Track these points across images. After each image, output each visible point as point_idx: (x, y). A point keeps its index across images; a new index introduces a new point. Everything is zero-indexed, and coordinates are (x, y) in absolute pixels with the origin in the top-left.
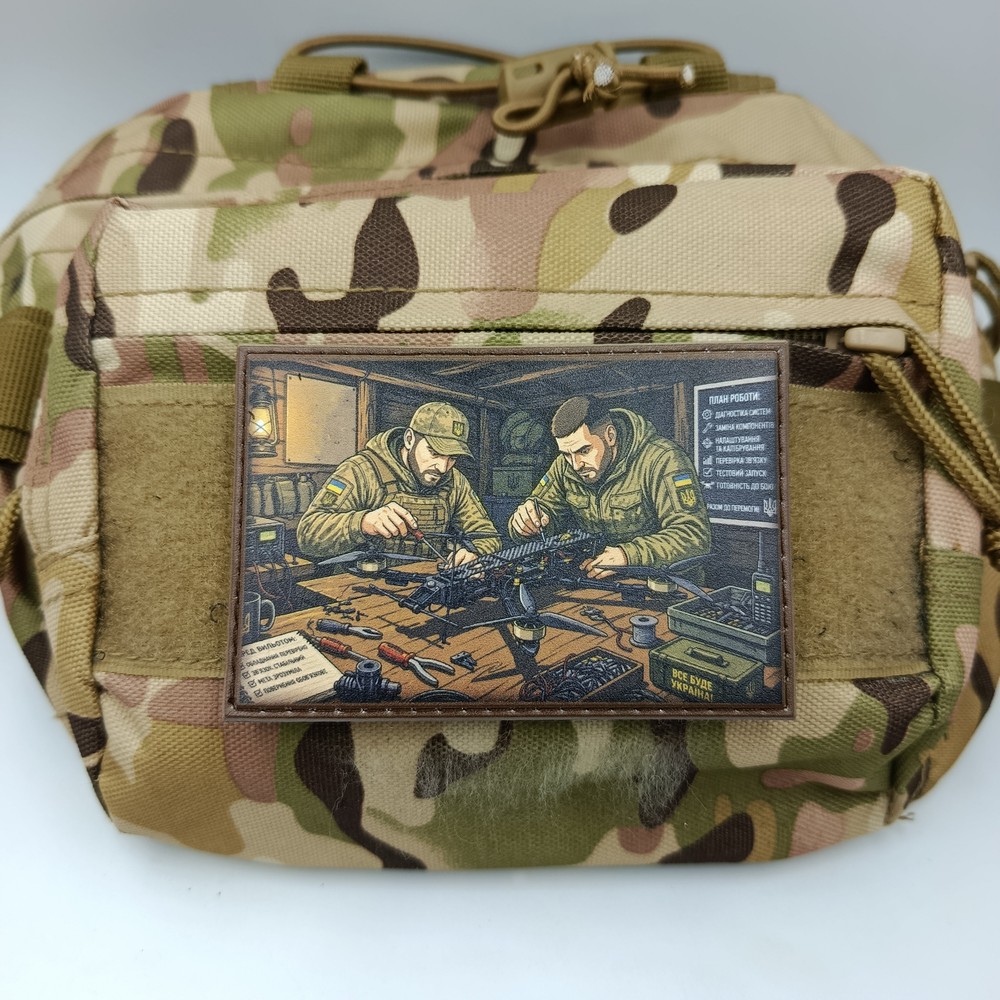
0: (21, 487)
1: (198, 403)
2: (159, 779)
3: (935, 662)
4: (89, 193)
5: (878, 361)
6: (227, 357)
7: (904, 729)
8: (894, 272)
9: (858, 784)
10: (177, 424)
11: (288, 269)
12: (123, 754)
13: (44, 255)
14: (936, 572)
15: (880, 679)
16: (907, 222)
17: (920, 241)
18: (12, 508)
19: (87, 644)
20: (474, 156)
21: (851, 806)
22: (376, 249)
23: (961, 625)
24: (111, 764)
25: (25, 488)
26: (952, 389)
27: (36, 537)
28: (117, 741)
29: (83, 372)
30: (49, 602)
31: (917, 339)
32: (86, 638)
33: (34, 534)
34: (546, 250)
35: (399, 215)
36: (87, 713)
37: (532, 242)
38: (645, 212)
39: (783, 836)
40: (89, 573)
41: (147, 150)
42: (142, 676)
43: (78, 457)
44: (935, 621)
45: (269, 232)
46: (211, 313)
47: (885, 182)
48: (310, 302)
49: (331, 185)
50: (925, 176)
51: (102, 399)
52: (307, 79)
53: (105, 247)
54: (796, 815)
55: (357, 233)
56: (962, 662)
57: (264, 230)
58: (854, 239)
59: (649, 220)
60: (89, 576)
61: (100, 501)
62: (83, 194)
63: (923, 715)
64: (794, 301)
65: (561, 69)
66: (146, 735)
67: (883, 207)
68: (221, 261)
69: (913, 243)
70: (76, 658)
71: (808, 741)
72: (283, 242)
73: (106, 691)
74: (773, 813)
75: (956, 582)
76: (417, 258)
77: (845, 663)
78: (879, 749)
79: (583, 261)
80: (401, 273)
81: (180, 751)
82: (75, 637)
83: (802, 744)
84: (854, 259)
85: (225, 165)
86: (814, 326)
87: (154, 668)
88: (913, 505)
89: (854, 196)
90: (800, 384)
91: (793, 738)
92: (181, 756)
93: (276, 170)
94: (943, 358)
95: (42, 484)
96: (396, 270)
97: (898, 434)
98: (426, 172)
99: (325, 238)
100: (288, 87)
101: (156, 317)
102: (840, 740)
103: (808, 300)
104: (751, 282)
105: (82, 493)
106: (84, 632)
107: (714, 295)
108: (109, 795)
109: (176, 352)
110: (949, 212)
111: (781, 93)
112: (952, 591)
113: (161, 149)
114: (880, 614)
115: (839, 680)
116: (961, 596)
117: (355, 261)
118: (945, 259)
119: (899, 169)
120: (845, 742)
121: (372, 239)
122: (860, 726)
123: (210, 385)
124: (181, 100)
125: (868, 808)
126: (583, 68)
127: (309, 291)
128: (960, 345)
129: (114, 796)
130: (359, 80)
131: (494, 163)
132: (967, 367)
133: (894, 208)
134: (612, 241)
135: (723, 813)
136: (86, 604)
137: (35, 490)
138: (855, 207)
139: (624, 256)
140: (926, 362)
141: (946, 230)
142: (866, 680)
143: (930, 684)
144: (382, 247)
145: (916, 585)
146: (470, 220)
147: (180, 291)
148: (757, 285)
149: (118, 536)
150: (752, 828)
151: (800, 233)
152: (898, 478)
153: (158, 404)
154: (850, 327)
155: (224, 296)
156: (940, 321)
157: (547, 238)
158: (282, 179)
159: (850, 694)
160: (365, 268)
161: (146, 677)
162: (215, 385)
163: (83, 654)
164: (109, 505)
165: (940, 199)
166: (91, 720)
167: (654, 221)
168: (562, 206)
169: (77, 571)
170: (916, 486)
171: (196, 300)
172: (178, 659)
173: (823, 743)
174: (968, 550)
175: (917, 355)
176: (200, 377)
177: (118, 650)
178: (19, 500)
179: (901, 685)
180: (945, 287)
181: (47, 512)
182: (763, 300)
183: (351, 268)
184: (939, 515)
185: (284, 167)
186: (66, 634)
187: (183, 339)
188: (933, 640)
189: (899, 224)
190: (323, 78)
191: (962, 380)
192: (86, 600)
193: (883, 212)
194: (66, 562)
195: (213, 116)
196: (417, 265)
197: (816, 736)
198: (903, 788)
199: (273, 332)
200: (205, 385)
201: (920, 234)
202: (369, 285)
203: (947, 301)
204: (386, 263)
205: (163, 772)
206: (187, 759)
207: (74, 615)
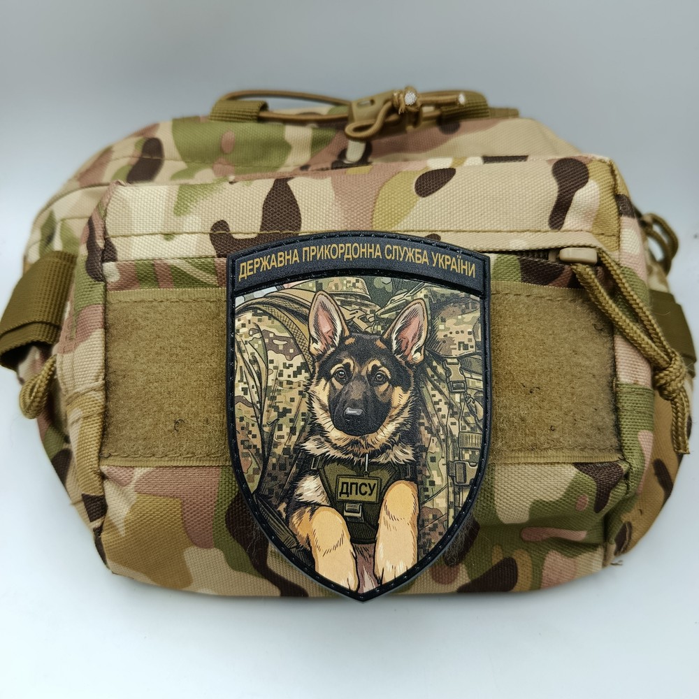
0: (56, 355)
1: (167, 300)
2: (140, 533)
3: (626, 454)
4: (97, 182)
5: (580, 268)
6: (185, 272)
7: (608, 496)
8: (590, 217)
9: (581, 536)
10: (154, 313)
11: (222, 221)
12: (118, 517)
13: (68, 220)
14: (623, 398)
15: (591, 463)
16: (596, 186)
17: (605, 197)
18: (49, 367)
19: (96, 448)
20: (334, 158)
21: (580, 554)
22: (275, 209)
23: (641, 431)
24: (109, 525)
25: (58, 354)
26: (626, 285)
27: (65, 385)
28: (114, 509)
29: (97, 282)
30: (73, 423)
31: (604, 255)
32: (96, 445)
33: (63, 382)
34: (377, 207)
35: (289, 188)
36: (94, 492)
37: (368, 203)
38: (436, 183)
39: (537, 573)
40: (99, 404)
41: (133, 157)
42: (131, 467)
43: (93, 333)
44: (624, 428)
45: (211, 200)
46: (176, 247)
47: (582, 163)
48: (236, 240)
49: (247, 175)
50: (607, 159)
51: (108, 299)
52: (231, 114)
53: (112, 208)
54: (544, 559)
55: (264, 199)
56: (643, 454)
57: (208, 198)
58: (564, 197)
59: (439, 189)
60: (99, 406)
61: (106, 360)
62: (93, 183)
63: (620, 487)
64: (528, 234)
65: (386, 102)
66: (133, 503)
67: (581, 177)
68: (182, 216)
69: (600, 198)
70: (89, 457)
71: (547, 503)
72: (219, 205)
73: (107, 478)
74: (530, 558)
75: (637, 404)
76: (300, 214)
77: (567, 453)
78: (593, 509)
79: (399, 213)
80: (290, 222)
81: (154, 513)
82: (89, 443)
83: (544, 505)
84: (564, 209)
85: (182, 165)
86: (541, 248)
87: (138, 461)
88: (608, 357)
89: (563, 172)
90: (534, 283)
91: (537, 501)
92: (154, 517)
93: (213, 168)
94: (622, 267)
95: (69, 351)
96: (287, 221)
97: (596, 313)
98: (304, 168)
99: (245, 202)
100: (220, 118)
101: (142, 249)
102: (567, 502)
103: (537, 234)
104: (502, 224)
105: (95, 355)
106: (95, 440)
107: (479, 232)
108: (107, 545)
109: (154, 269)
110: (622, 180)
111: (522, 118)
112: (634, 410)
113: (142, 155)
114: (590, 422)
115: (564, 463)
116: (640, 412)
117: (263, 216)
118: (621, 208)
119: (590, 156)
120: (570, 504)
121: (273, 203)
122: (579, 492)
123: (175, 289)
124: (155, 127)
125: (592, 556)
126: (399, 100)
127: (235, 233)
128: (632, 259)
129: (111, 546)
130: (264, 114)
131: (346, 162)
132: (637, 272)
133: (588, 178)
134: (417, 200)
135: (497, 557)
136: (96, 423)
137: (65, 356)
138: (563, 178)
139: (424, 210)
140: (610, 268)
141: (621, 191)
142: (582, 464)
143: (623, 467)
144: (279, 207)
145: (612, 406)
146: (331, 191)
147: (157, 234)
148: (505, 226)
149: (117, 381)
150: (516, 568)
151: (531, 194)
152: (598, 341)
153: (142, 301)
154: (562, 248)
155: (184, 237)
156: (619, 245)
157: (377, 200)
158: (216, 173)
159: (572, 472)
160: (269, 220)
161: (133, 467)
162: (178, 290)
163: (94, 454)
164: (112, 363)
165: (616, 172)
166: (98, 497)
167: (442, 189)
168: (386, 182)
169: (91, 403)
170: (609, 345)
171: (167, 239)
172: (154, 455)
173: (557, 504)
174: (644, 384)
175: (605, 264)
176: (168, 284)
177: (115, 452)
178: (54, 362)
179: (605, 468)
180: (621, 224)
181: (73, 368)
182: (509, 234)
183: (260, 220)
184: (624, 363)
185: (218, 166)
186: (83, 442)
187: (158, 262)
188: (624, 440)
189: (591, 187)
190: (241, 113)
191: (635, 280)
192: (96, 421)
193: (581, 181)
194: (85, 398)
195: (174, 136)
196: (300, 217)
197: (551, 499)
198: (613, 540)
199: (214, 257)
200: (171, 289)
201: (604, 193)
202: (272, 229)
203: (623, 233)
204: (281, 217)
205: (143, 527)
206: (158, 519)
207: (89, 430)
